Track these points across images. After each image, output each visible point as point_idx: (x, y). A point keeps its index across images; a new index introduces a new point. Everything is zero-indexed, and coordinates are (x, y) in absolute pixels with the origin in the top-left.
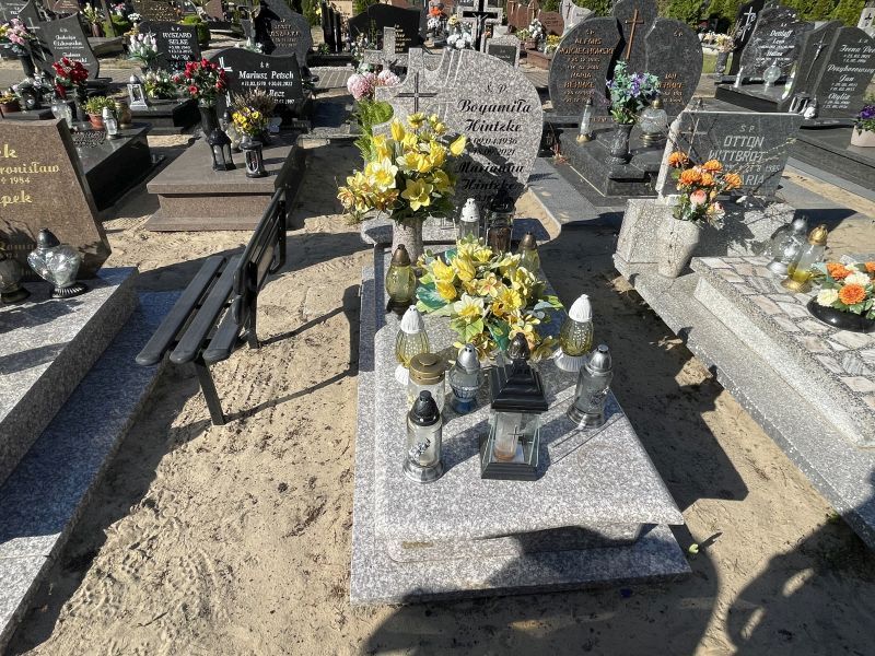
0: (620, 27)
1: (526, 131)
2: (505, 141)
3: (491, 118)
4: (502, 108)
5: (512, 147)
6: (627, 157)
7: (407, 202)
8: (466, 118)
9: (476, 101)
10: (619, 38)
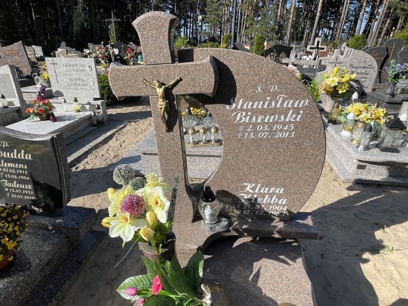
0: (387, 50)
1: (371, 75)
2: (363, 78)
3: (359, 70)
4: (364, 67)
5: (365, 80)
6: (393, 95)
7: (338, 91)
8: (351, 70)
9: (355, 65)
10: (386, 54)
